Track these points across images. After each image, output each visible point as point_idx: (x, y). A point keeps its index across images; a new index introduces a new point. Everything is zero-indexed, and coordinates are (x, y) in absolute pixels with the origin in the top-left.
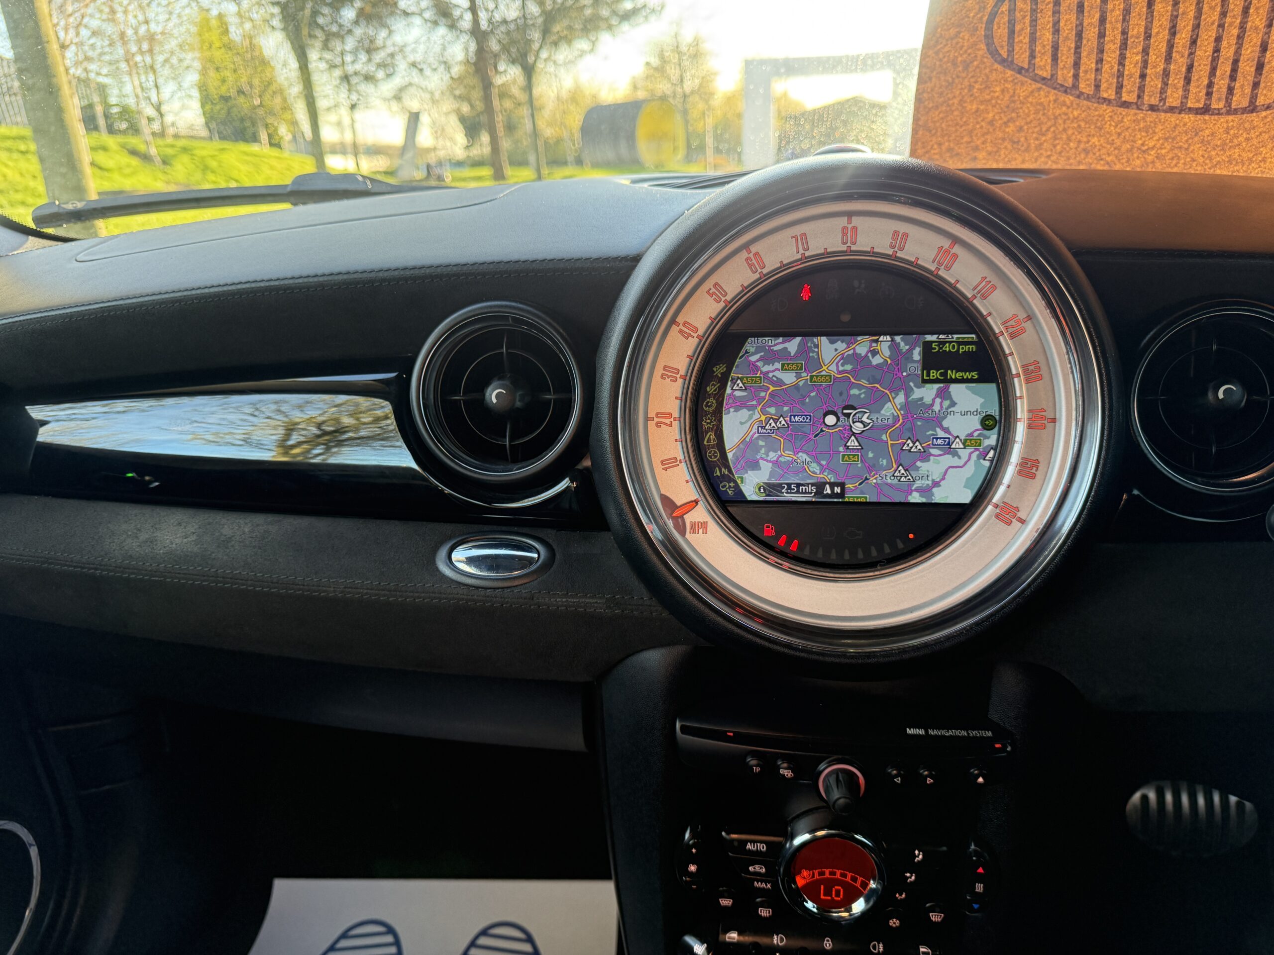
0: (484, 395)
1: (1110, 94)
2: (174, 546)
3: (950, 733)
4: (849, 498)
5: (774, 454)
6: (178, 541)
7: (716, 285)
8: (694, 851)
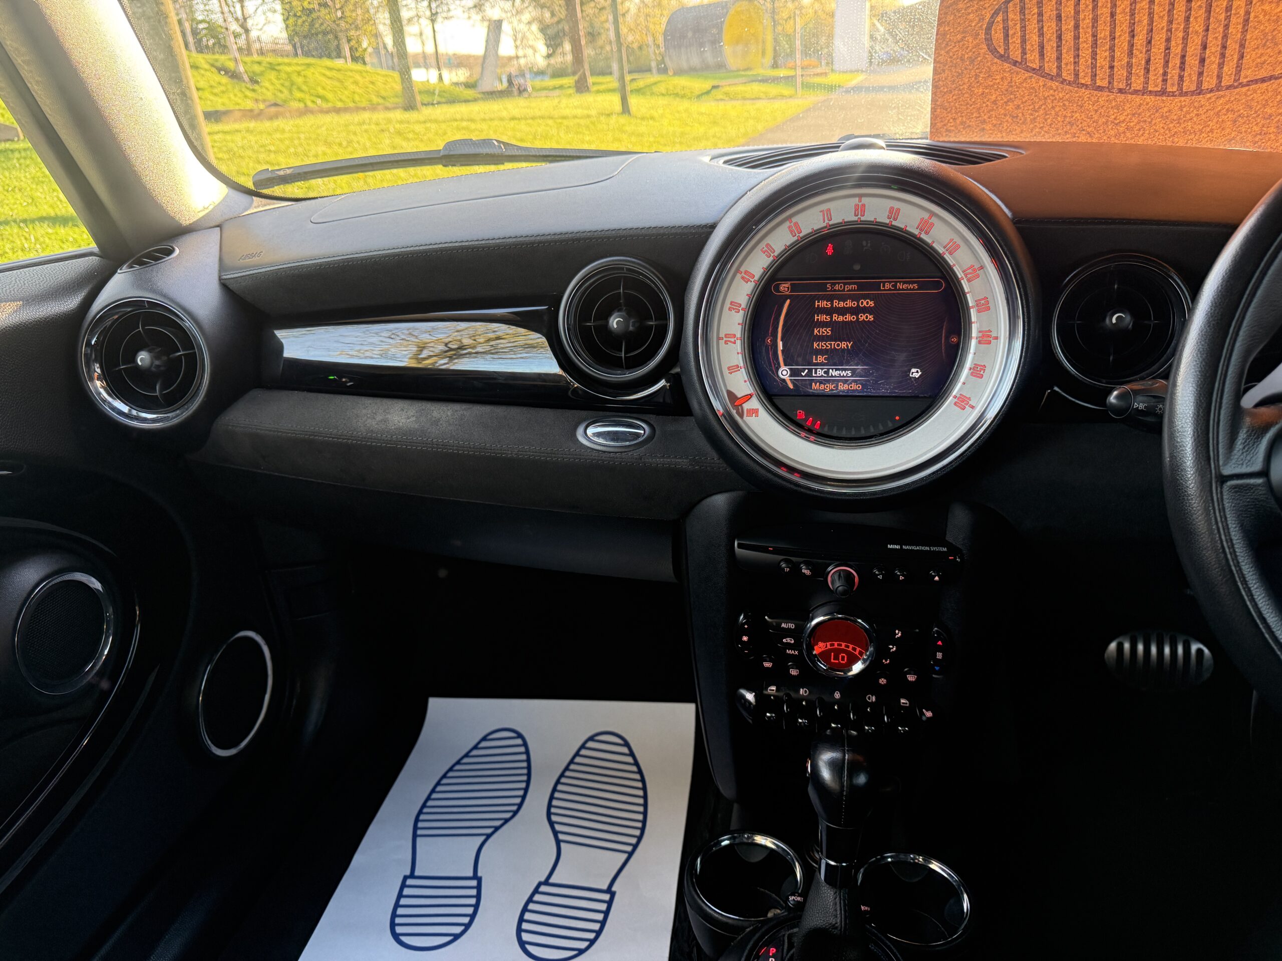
0: (608, 322)
1: (1087, 80)
2: (401, 424)
3: (918, 548)
6: (404, 421)
7: (768, 245)
8: (746, 626)
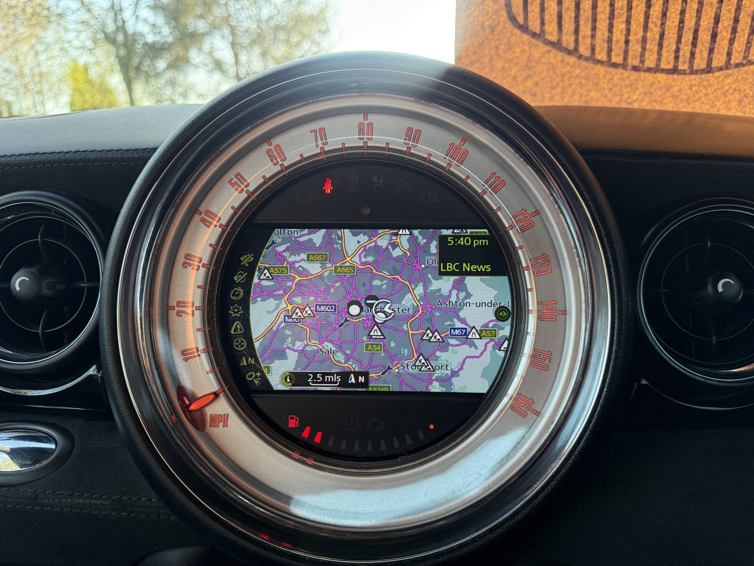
4: (373, 387)
5: (301, 343)
7: (238, 175)
